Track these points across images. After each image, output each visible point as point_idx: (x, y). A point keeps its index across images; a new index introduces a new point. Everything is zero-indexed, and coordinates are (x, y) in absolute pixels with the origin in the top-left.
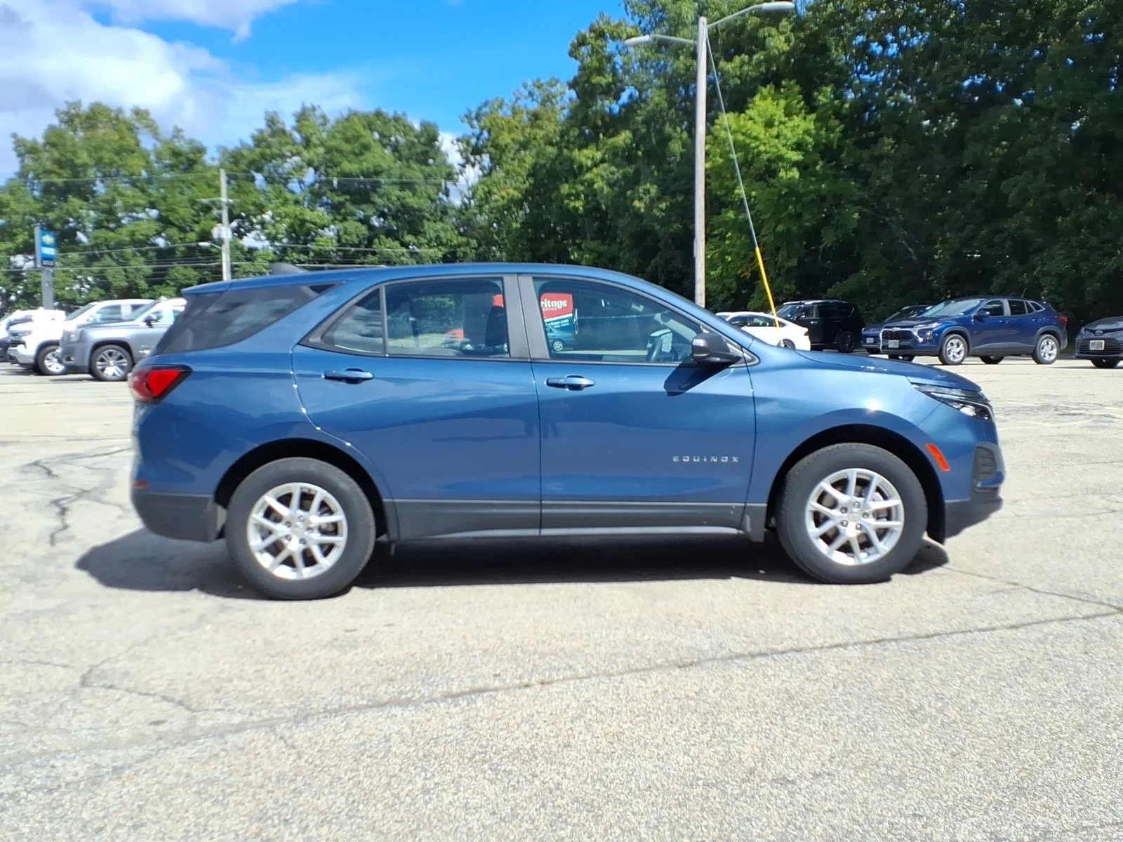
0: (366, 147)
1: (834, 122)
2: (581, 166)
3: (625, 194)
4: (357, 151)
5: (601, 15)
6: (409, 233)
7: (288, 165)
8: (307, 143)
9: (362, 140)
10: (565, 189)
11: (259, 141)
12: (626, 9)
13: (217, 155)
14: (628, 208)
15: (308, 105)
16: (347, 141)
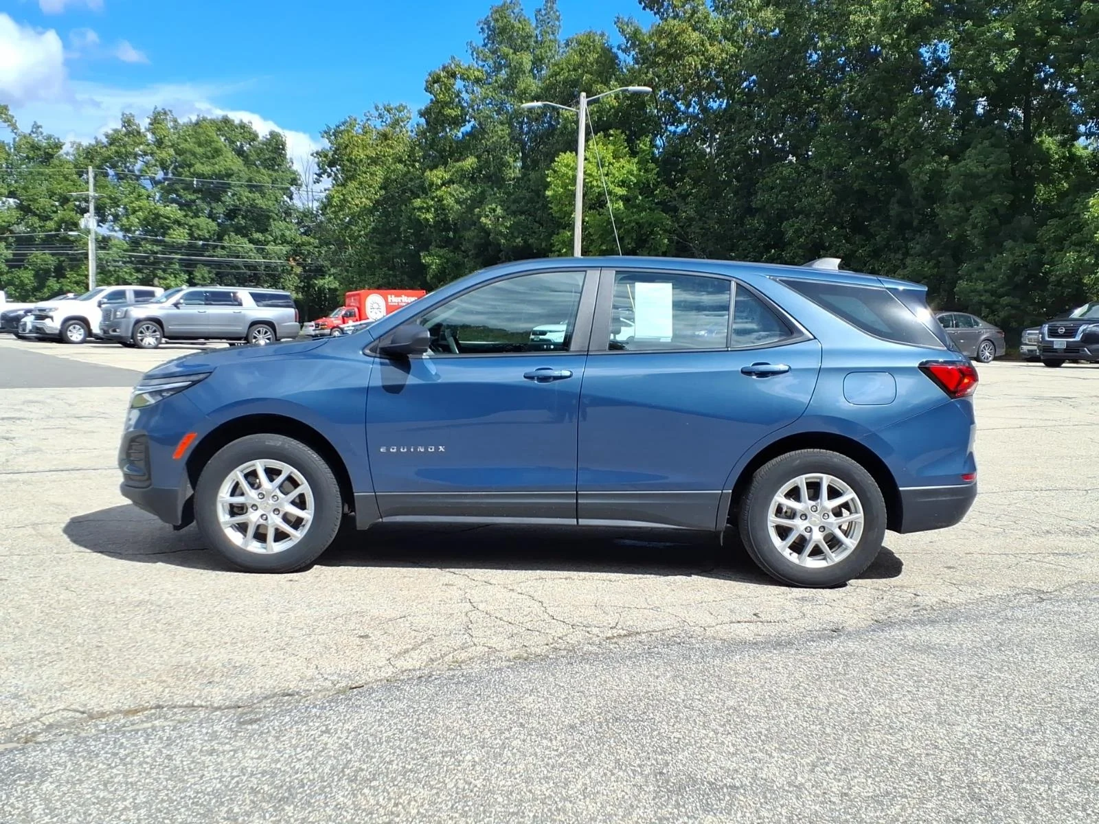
0: (217, 152)
1: (651, 166)
2: (432, 184)
3: (473, 210)
4: (209, 154)
5: (453, 58)
6: (257, 231)
7: (139, 165)
8: (160, 143)
9: (214, 145)
10: (418, 202)
11: (113, 140)
12: (472, 55)
13: (71, 150)
14: (475, 222)
15: (159, 109)
16: (200, 145)
